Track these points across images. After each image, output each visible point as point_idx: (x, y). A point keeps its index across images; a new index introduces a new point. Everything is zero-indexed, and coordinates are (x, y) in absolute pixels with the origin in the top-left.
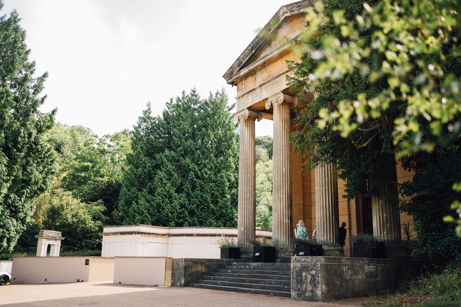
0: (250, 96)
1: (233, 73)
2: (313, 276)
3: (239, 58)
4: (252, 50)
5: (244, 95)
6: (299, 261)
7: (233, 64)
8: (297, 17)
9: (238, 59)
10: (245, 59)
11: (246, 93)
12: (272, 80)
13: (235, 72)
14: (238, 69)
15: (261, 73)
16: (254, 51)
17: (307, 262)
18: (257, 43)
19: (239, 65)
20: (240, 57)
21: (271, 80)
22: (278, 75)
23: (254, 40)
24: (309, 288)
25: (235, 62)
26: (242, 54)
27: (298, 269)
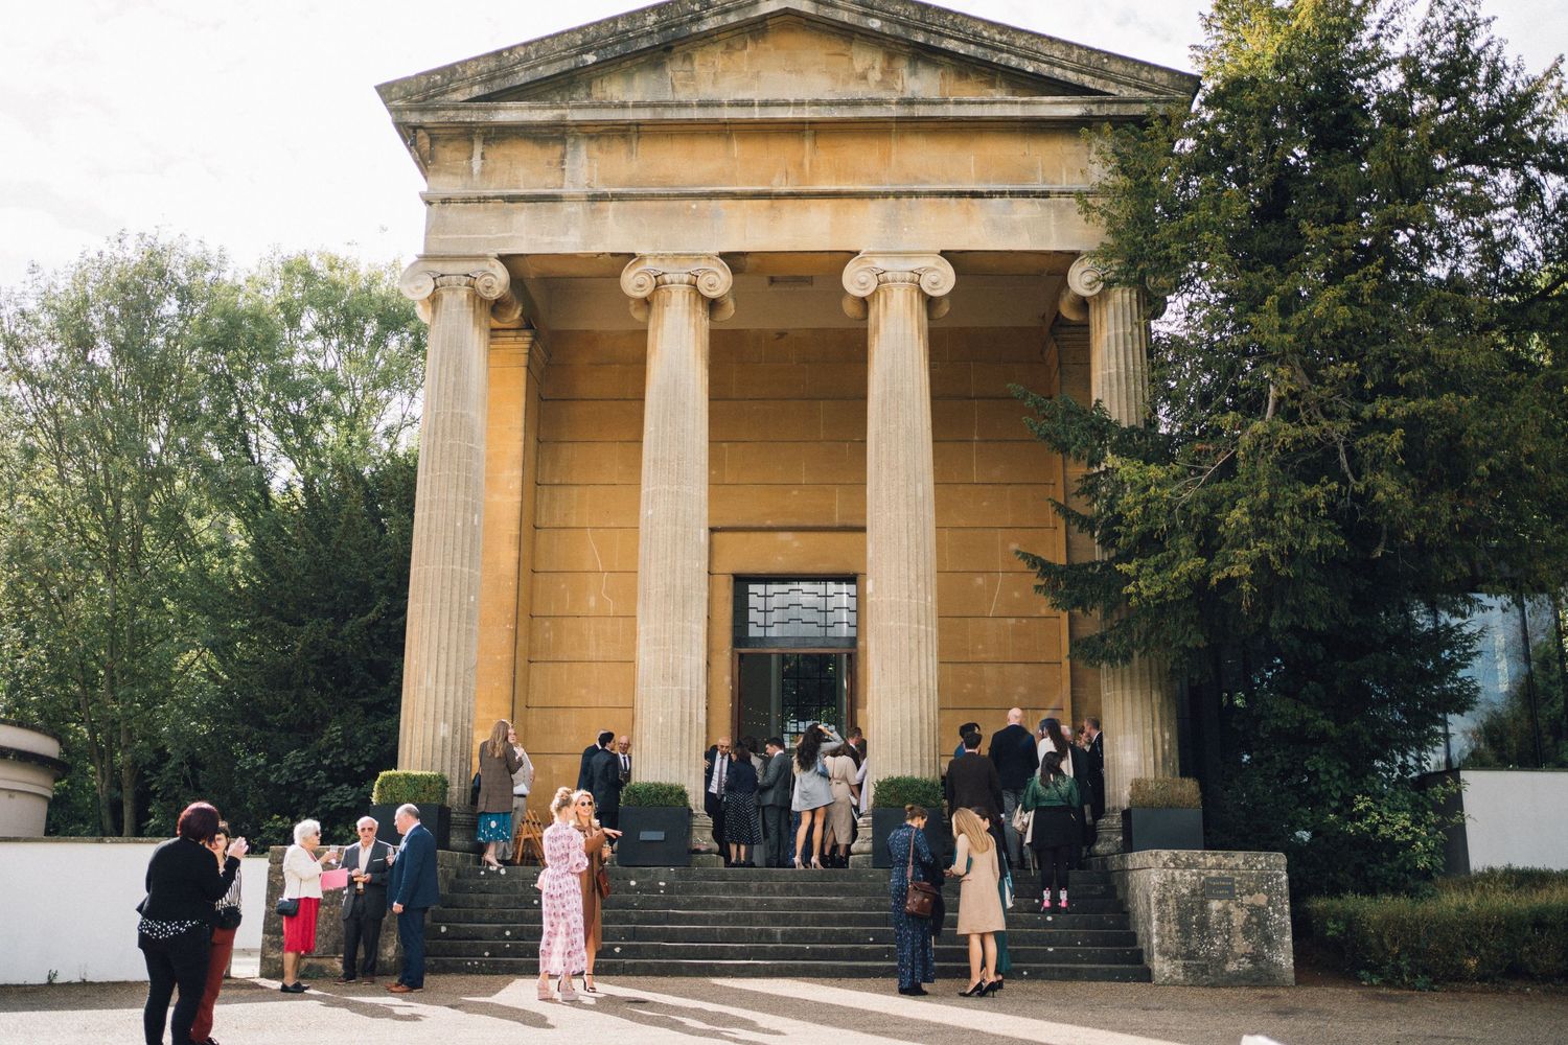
0: (522, 215)
1: (443, 93)
2: (1255, 910)
3: (506, 54)
4: (585, 48)
5: (484, 199)
6: (1188, 866)
7: (464, 63)
8: (815, 29)
9: (498, 54)
10: (534, 67)
11: (496, 197)
12: (668, 197)
13: (459, 96)
14: (477, 91)
15: (600, 149)
16: (591, 58)
17: (1231, 869)
18: (622, 37)
19: (491, 79)
20: (511, 50)
21: (660, 196)
22: (708, 189)
23: (614, 20)
24: (1241, 945)
25: (476, 59)
26: (526, 45)
27: (1185, 891)
